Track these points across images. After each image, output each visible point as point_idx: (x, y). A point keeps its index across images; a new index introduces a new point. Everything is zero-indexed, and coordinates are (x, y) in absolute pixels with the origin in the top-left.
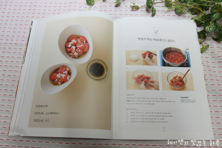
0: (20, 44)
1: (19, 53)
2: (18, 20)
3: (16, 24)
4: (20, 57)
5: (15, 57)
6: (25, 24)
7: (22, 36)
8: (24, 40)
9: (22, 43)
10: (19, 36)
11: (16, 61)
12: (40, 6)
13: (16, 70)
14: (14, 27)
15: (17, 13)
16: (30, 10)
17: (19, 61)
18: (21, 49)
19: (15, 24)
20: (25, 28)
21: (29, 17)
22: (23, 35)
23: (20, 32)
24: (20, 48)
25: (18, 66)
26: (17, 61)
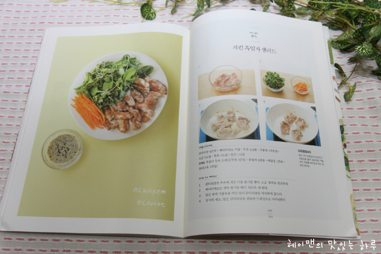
0: (14, 93)
1: (11, 109)
2: (10, 50)
3: (7, 57)
4: (14, 117)
5: (3, 117)
6: (23, 57)
7: (18, 78)
8: (21, 86)
9: (17, 91)
10: (12, 78)
11: (6, 124)
12: (52, 23)
13: (6, 141)
14: (3, 63)
15: (9, 36)
16: (32, 30)
17: (12, 124)
18: (16, 101)
19: (5, 57)
20: (23, 64)
21: (30, 43)
22: (20, 77)
23: (14, 71)
24: (13, 101)
25: (10, 134)
26: (8, 123)
